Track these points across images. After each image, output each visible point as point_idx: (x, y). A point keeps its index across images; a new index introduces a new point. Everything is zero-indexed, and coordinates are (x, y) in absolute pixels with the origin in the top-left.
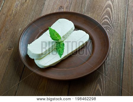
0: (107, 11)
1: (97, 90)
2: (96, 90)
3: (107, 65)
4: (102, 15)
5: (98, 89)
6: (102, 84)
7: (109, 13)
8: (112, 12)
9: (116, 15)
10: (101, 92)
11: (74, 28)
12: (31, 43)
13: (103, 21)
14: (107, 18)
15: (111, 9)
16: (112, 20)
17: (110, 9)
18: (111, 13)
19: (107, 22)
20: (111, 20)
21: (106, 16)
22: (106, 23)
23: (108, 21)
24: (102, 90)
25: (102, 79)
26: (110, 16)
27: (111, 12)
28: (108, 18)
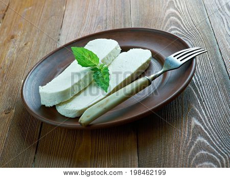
0: (171, 22)
1: (195, 128)
2: (192, 127)
3: (199, 87)
4: (165, 27)
5: (196, 126)
6: (200, 116)
7: (177, 23)
8: (180, 20)
10: (202, 127)
11: (120, 49)
14: (174, 29)
16: (184, 29)
17: (176, 17)
18: (179, 22)
20: (182, 30)
23: (178, 32)
24: (203, 124)
25: (197, 108)
26: (179, 25)
27: (178, 20)
28: (176, 28)
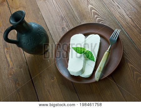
0: (94, 13)
4: (93, 17)
7: (96, 13)
8: (97, 11)
9: (101, 11)
10: (134, 67)
11: (84, 36)
12: (68, 66)
13: (97, 20)
14: (97, 17)
15: (94, 9)
19: (100, 19)
20: (101, 17)
21: (96, 16)
22: (99, 21)
26: (98, 14)
